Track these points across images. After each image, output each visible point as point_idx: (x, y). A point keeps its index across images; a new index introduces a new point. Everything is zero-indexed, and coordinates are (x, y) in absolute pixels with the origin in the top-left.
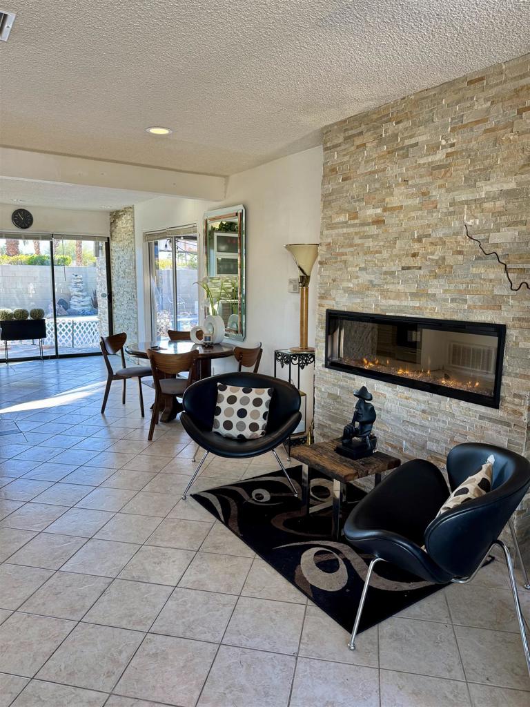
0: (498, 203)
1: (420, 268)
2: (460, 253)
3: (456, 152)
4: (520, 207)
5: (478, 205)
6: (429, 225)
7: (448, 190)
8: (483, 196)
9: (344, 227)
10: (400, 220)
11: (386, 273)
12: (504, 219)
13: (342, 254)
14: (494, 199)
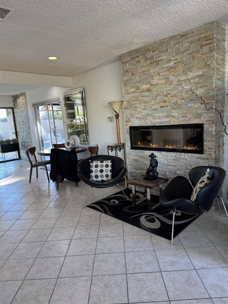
0: (196, 80)
1: (168, 106)
2: (183, 99)
3: (178, 62)
4: (204, 80)
5: (188, 81)
6: (170, 90)
7: (176, 76)
8: (190, 78)
9: (134, 93)
10: (157, 89)
11: (154, 109)
12: (199, 85)
13: (134, 104)
14: (194, 78)
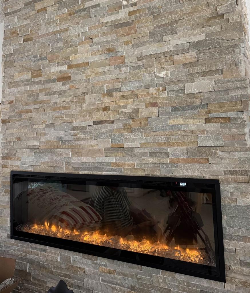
0: (188, 55)
1: (113, 122)
2: (154, 105)
3: (138, 11)
4: (212, 56)
5: (167, 59)
6: (117, 80)
7: (135, 46)
8: (172, 49)
9: (27, 85)
10: (87, 76)
11: (76, 128)
12: (197, 69)
13: (28, 112)
14: (184, 51)
